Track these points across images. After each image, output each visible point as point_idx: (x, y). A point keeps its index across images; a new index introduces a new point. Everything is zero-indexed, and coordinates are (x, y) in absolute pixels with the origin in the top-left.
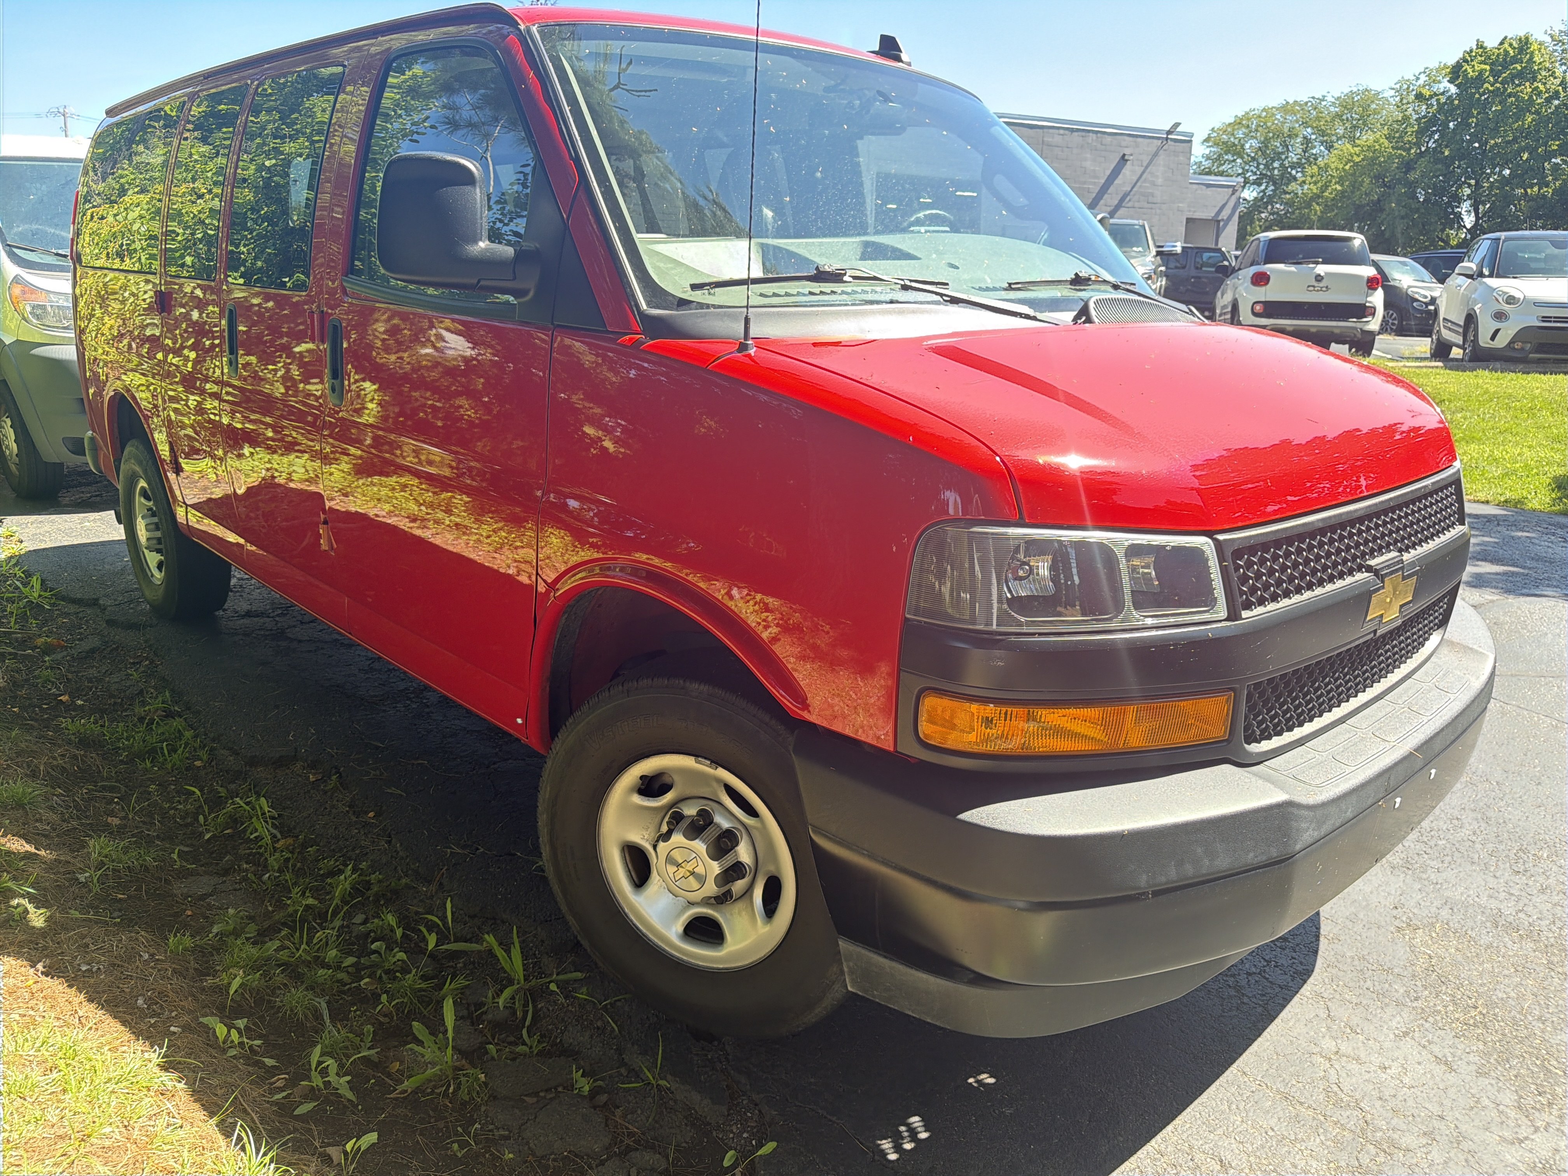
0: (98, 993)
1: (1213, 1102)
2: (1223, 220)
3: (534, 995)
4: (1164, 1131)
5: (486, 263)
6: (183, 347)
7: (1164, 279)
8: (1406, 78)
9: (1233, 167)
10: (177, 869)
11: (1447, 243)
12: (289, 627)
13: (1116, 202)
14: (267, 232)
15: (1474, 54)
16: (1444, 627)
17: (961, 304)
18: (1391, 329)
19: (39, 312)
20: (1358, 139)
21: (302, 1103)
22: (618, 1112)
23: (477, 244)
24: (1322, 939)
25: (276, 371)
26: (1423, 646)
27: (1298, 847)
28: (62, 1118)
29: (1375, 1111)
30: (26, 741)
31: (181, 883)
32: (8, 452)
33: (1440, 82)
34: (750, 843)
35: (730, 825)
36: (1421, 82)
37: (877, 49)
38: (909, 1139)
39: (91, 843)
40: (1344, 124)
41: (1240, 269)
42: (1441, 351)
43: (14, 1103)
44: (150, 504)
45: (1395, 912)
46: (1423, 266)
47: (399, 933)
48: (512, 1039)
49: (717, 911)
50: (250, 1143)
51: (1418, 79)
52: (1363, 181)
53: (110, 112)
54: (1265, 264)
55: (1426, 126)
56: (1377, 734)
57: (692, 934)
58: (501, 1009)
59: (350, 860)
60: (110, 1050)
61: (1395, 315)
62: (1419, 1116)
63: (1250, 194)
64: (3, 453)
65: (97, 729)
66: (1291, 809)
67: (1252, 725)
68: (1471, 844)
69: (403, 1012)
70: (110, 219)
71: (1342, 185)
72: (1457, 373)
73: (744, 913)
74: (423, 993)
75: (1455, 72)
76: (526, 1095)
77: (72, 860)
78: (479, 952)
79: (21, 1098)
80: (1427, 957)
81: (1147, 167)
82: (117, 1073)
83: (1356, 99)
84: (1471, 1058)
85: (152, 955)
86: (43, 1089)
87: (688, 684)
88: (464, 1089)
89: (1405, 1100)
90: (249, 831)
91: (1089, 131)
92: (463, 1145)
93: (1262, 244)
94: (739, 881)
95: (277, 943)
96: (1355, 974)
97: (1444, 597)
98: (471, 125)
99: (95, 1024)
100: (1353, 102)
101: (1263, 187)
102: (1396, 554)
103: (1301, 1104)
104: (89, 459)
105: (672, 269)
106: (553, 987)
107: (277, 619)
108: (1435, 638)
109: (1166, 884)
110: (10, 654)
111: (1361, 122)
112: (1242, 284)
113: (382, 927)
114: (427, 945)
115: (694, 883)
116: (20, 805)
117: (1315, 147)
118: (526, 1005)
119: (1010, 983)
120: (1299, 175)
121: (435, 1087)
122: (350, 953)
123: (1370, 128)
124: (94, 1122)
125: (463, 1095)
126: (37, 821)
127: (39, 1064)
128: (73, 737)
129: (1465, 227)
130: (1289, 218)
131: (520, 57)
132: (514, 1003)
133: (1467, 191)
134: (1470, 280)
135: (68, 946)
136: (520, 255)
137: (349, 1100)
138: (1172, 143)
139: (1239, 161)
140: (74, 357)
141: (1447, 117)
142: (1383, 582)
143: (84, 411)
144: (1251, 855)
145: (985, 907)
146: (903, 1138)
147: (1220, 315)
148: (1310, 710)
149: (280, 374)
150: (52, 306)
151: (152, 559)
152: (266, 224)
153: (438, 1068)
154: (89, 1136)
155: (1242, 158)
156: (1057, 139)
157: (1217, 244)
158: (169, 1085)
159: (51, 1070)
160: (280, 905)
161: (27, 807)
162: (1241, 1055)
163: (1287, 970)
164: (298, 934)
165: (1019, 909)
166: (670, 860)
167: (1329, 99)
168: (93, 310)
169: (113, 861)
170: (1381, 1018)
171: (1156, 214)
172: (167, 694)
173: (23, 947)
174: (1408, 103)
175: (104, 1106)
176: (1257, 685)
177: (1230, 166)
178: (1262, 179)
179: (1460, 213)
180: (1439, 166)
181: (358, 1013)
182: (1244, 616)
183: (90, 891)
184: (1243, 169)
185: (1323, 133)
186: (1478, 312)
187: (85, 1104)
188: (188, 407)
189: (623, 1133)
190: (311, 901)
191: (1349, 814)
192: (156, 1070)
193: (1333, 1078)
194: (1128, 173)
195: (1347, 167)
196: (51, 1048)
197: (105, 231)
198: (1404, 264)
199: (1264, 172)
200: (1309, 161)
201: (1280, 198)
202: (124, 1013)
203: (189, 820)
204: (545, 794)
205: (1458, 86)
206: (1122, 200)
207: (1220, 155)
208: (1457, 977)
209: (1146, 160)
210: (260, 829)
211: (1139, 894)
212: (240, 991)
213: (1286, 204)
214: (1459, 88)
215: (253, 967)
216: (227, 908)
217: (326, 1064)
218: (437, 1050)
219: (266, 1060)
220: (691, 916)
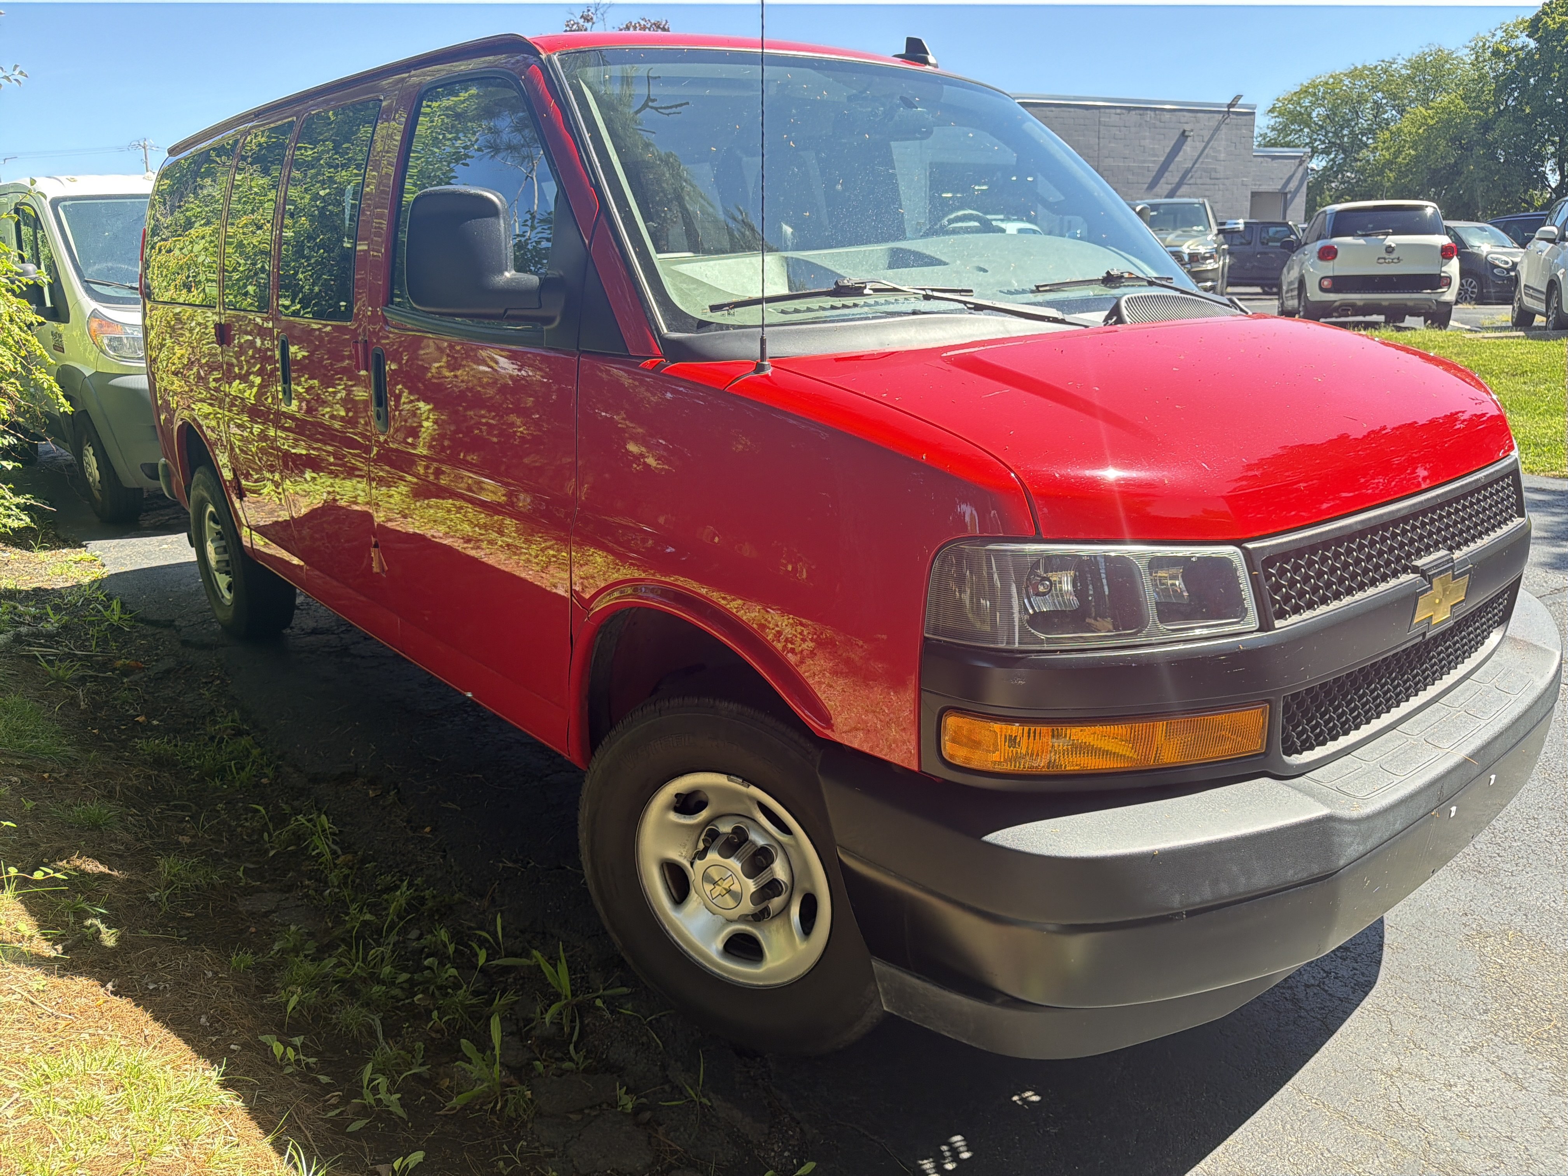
0: (163, 1012)
1: (1267, 1121)
2: (1290, 192)
3: (582, 1009)
4: (1214, 1152)
5: (512, 293)
6: (249, 373)
7: (1228, 257)
8: (1481, 35)
9: (1300, 136)
10: (242, 887)
11: (1530, 204)
12: (354, 643)
13: (1177, 180)
14: (323, 258)
15: (1554, 6)
16: (1505, 624)
17: (985, 311)
18: (1471, 298)
19: (116, 344)
20: (1432, 101)
21: (354, 1120)
22: (661, 1130)
23: (503, 274)
24: (1385, 948)
25: (335, 393)
26: (1482, 644)
27: (1342, 862)
28: (125, 1137)
29: (1439, 1131)
30: (104, 762)
31: (246, 900)
32: (91, 480)
33: (1517, 37)
34: (785, 860)
35: (765, 843)
36: (1497, 38)
37: (904, 52)
38: (950, 1159)
39: (161, 862)
40: (1416, 86)
41: (1306, 244)
42: (1523, 320)
43: (82, 1122)
44: (219, 527)
45: (1465, 919)
46: (1503, 230)
47: (451, 948)
48: (559, 1055)
49: (755, 928)
50: (301, 1162)
51: (1494, 35)
52: (1438, 144)
53: (172, 151)
54: (1332, 237)
55: (1504, 84)
56: (1429, 740)
57: (732, 951)
58: (548, 1024)
59: (407, 875)
60: (173, 1068)
61: (1474, 283)
62: (1486, 1137)
63: (1318, 164)
64: (87, 480)
65: (170, 748)
66: (1332, 824)
67: (1291, 736)
68: (1548, 845)
69: (455, 1027)
70: (177, 252)
71: (1416, 150)
72: (1540, 342)
73: (781, 930)
74: (474, 1009)
75: (1534, 26)
76: (571, 1113)
77: (143, 880)
78: (529, 966)
79: (87, 1117)
80: (1498, 967)
81: (1208, 143)
82: (178, 1091)
83: (1428, 60)
84: (1543, 1075)
85: (216, 973)
86: (109, 1108)
87: (717, 703)
88: (511, 1107)
89: (1471, 1120)
90: (310, 848)
91: (1147, 109)
92: (508, 1162)
93: (1328, 217)
94: (776, 899)
95: (334, 961)
96: (1420, 985)
97: (1503, 592)
98: (511, 148)
99: (160, 1042)
100: (1426, 63)
101: (1332, 156)
102: (1445, 552)
103: (1360, 1123)
104: (162, 484)
105: (695, 289)
106: (599, 1003)
107: (342, 635)
108: (1495, 637)
109: (1200, 903)
110: (91, 676)
111: (1434, 83)
112: (1309, 260)
113: (435, 942)
114: (478, 960)
115: (729, 901)
116: (96, 826)
117: (1386, 112)
118: (573, 1021)
119: (1042, 1006)
120: (1370, 141)
121: (482, 1105)
122: (404, 969)
123: (1444, 89)
124: (155, 1141)
125: (510, 1111)
126: (111, 841)
127: (106, 1082)
128: (147, 757)
129: (1550, 186)
130: (1361, 186)
131: (542, 86)
132: (561, 1019)
133: (1551, 149)
134: (1551, 245)
135: (137, 965)
136: (545, 283)
137: (400, 1117)
138: (1234, 116)
139: (1306, 130)
140: (147, 386)
141: (1527, 73)
142: (1431, 583)
143: (157, 439)
144: (1291, 872)
145: (1014, 930)
146: (944, 1158)
147: (1287, 292)
148: (1355, 718)
149: (339, 396)
150: (127, 338)
151: (223, 581)
152: (322, 251)
153: (485, 1084)
154: (150, 1155)
155: (1309, 127)
156: (1115, 119)
157: (1284, 218)
158: (228, 1103)
159: (117, 1089)
160: (338, 921)
161: (103, 828)
162: (1297, 1071)
163: (1348, 982)
164: (354, 950)
165: (1048, 932)
166: (707, 878)
167: (1400, 61)
168: (164, 339)
169: (182, 880)
170: (1447, 1032)
171: (1219, 190)
172: (236, 712)
173: (95, 967)
174: (1485, 61)
175: (165, 1124)
176: (1295, 696)
177: (1297, 136)
178: (1331, 147)
179: (1544, 172)
180: (1520, 125)
181: (410, 1029)
182: (1277, 626)
183: (160, 910)
184: (1311, 138)
185: (1394, 97)
186: (1561, 277)
187: (146, 1123)
188: (252, 434)
189: (666, 1151)
190: (368, 917)
191: (1398, 826)
192: (216, 1088)
193: (1394, 1097)
194: (1189, 150)
195: (1421, 131)
196: (117, 1068)
197: (172, 264)
198: (1482, 229)
199: (1333, 140)
200: (1380, 126)
201: (1351, 166)
202: (188, 1031)
203: (255, 837)
204: (584, 814)
205: (1538, 40)
206: (1184, 177)
207: (1286, 126)
208: (1531, 988)
209: (1207, 135)
210: (321, 847)
211: (1172, 914)
212: (298, 1008)
213: (1357, 172)
214: (1538, 42)
215: (311, 983)
216: (289, 925)
217: (377, 1082)
218: (484, 1067)
219: (321, 1077)
220: (730, 933)
